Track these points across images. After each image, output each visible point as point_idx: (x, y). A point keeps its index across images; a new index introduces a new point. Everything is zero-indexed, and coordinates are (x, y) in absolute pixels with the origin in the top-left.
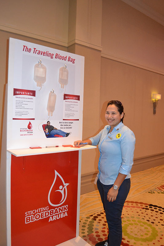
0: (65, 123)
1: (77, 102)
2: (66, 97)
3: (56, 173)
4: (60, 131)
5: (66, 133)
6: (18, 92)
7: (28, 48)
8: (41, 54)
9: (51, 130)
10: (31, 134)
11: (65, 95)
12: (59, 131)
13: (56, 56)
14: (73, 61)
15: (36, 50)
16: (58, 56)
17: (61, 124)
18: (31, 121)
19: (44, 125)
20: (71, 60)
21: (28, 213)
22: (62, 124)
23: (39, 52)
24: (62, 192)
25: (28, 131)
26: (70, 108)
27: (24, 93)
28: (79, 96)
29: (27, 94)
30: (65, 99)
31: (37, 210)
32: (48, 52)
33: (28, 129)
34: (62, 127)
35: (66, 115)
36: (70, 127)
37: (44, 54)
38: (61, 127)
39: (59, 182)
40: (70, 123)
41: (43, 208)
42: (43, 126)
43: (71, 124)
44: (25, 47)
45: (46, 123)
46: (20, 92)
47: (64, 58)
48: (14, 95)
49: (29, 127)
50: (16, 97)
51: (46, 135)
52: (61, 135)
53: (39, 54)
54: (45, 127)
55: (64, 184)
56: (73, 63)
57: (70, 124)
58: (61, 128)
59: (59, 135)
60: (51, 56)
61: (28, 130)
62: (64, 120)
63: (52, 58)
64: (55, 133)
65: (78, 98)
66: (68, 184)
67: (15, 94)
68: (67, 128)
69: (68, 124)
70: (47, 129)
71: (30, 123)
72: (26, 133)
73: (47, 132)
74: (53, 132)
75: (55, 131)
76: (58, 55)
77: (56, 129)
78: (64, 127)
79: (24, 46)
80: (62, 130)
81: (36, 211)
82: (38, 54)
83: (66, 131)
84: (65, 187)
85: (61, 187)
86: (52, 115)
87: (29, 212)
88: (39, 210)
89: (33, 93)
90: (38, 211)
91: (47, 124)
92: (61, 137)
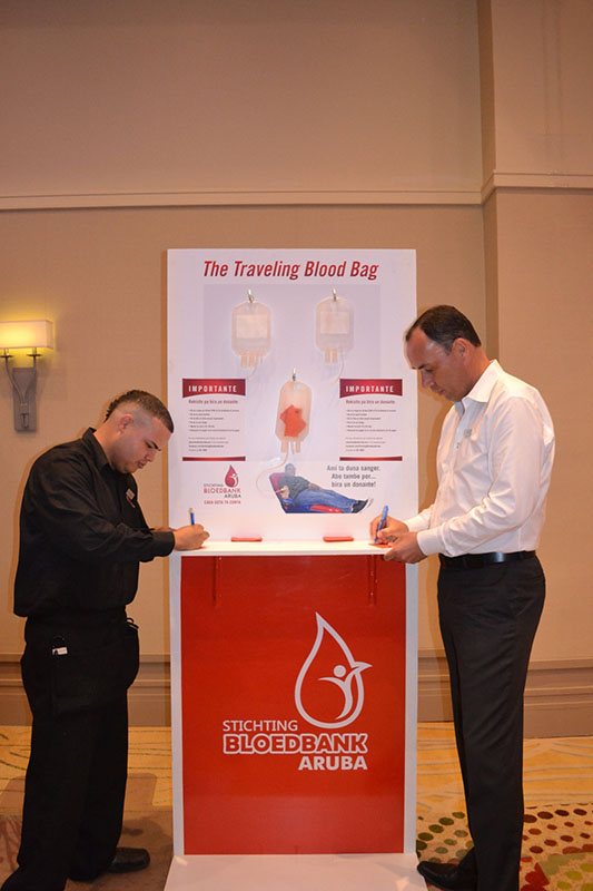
0: (348, 468)
1: (393, 402)
2: (347, 387)
3: (322, 623)
4: (331, 493)
5: (353, 501)
6: (195, 389)
7: (217, 266)
8: (259, 275)
9: (300, 492)
10: (235, 499)
11: (344, 383)
13: (307, 268)
14: (371, 273)
15: (243, 267)
16: (314, 269)
17: (333, 472)
18: (234, 464)
20: (360, 270)
21: (231, 725)
22: (338, 472)
23: (253, 270)
24: (346, 687)
25: (225, 491)
26: (367, 423)
27: (211, 389)
28: (401, 381)
29: (220, 390)
30: (343, 394)
31: (258, 723)
32: (279, 264)
33: (225, 486)
34: (338, 481)
35: (350, 444)
36: (366, 481)
37: (267, 270)
38: (334, 480)
39: (331, 655)
40: (366, 469)
41: (279, 722)
42: (270, 478)
43: (372, 474)
44: (211, 265)
45: (282, 470)
46: (200, 388)
47: (338, 271)
48: (184, 396)
49: (230, 482)
50: (190, 401)
53: (252, 275)
54: (277, 482)
55: (353, 663)
56: (372, 277)
57: (368, 472)
58: (333, 485)
59: (329, 506)
60: (290, 273)
61: (228, 488)
62: (342, 459)
63: (294, 277)
64: (312, 500)
65: (396, 387)
66: (364, 666)
67: (186, 393)
68: (355, 484)
69: (360, 473)
70: (285, 488)
71: (232, 471)
72: (221, 496)
73: (285, 496)
74: (306, 496)
75: (312, 493)
76: (313, 264)
77: (316, 488)
78: (343, 481)
79: (208, 263)
81: (255, 726)
82: (248, 275)
83: (355, 494)
84: (357, 673)
85: (339, 670)
86: (298, 451)
87: (235, 722)
88: (264, 725)
89: (239, 386)
90: (261, 726)
91: (285, 474)
92: (334, 512)
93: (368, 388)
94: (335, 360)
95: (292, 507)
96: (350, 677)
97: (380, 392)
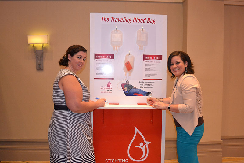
0: (145, 82)
1: (159, 62)
2: (145, 57)
3: (136, 130)
4: (140, 90)
5: (146, 92)
6: (98, 57)
7: (106, 18)
8: (119, 21)
9: (130, 89)
10: (110, 91)
11: (145, 56)
12: (138, 90)
13: (134, 20)
14: (153, 22)
15: (114, 19)
16: (136, 20)
18: (110, 80)
19: (123, 84)
20: (150, 21)
21: (108, 161)
22: (142, 83)
23: (117, 20)
24: (143, 149)
25: (107, 89)
26: (151, 68)
27: (103, 57)
28: (162, 55)
29: (106, 57)
30: (144, 59)
32: (125, 18)
33: (107, 87)
34: (142, 86)
35: (146, 75)
36: (151, 86)
37: (121, 20)
38: (141, 86)
39: (139, 139)
40: (151, 82)
41: (123, 160)
42: (121, 85)
43: (153, 84)
44: (104, 18)
46: (100, 56)
47: (143, 21)
49: (109, 86)
50: (97, 61)
51: (125, 93)
52: (141, 94)
53: (117, 21)
54: (123, 86)
55: (145, 142)
56: (154, 23)
57: (151, 84)
59: (139, 94)
60: (129, 21)
61: (108, 88)
62: (143, 79)
63: (130, 22)
64: (134, 92)
65: (160, 57)
66: (149, 143)
67: (95, 58)
68: (147, 87)
69: (149, 84)
70: (126, 88)
71: (109, 82)
72: (106, 90)
73: (126, 90)
74: (132, 91)
75: (134, 90)
76: (136, 18)
77: (135, 88)
78: (144, 86)
79: (103, 17)
80: (142, 89)
81: (115, 161)
82: (115, 21)
83: (147, 90)
84: (147, 145)
85: (141, 144)
86: (130, 75)
87: (109, 160)
88: (118, 160)
89: (112, 56)
90: (117, 161)
91: (126, 84)
92: (141, 96)
93: (152, 58)
94: (142, 49)
95: (128, 94)
96: (144, 146)
97: (155, 59)
